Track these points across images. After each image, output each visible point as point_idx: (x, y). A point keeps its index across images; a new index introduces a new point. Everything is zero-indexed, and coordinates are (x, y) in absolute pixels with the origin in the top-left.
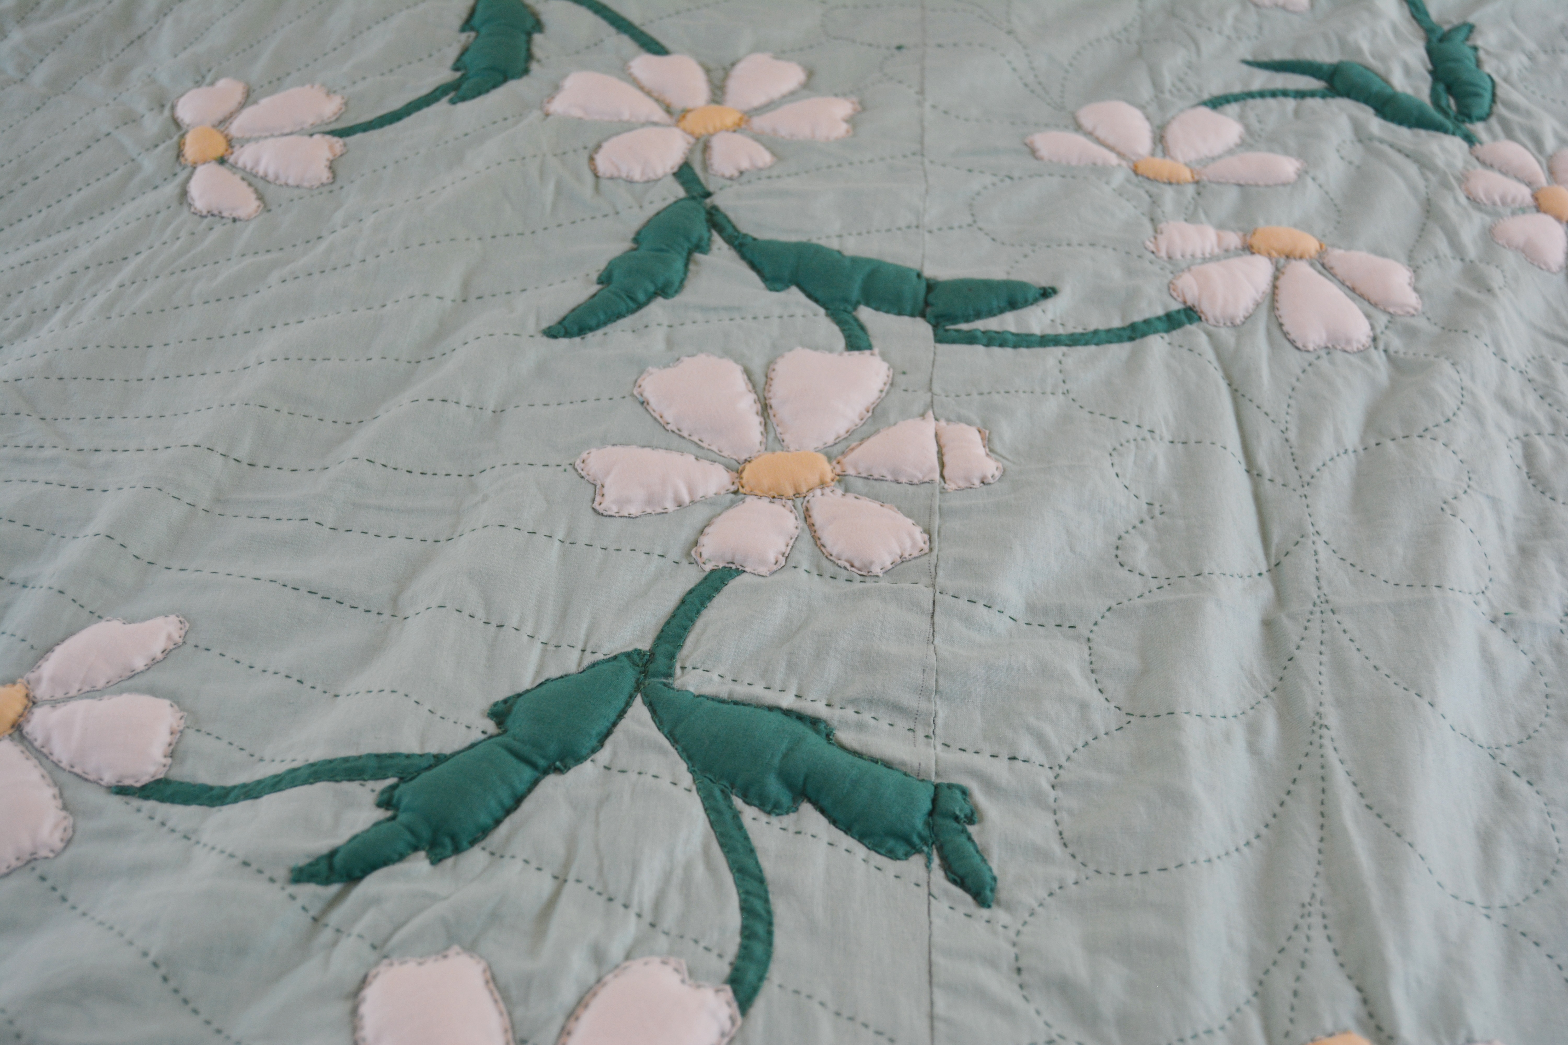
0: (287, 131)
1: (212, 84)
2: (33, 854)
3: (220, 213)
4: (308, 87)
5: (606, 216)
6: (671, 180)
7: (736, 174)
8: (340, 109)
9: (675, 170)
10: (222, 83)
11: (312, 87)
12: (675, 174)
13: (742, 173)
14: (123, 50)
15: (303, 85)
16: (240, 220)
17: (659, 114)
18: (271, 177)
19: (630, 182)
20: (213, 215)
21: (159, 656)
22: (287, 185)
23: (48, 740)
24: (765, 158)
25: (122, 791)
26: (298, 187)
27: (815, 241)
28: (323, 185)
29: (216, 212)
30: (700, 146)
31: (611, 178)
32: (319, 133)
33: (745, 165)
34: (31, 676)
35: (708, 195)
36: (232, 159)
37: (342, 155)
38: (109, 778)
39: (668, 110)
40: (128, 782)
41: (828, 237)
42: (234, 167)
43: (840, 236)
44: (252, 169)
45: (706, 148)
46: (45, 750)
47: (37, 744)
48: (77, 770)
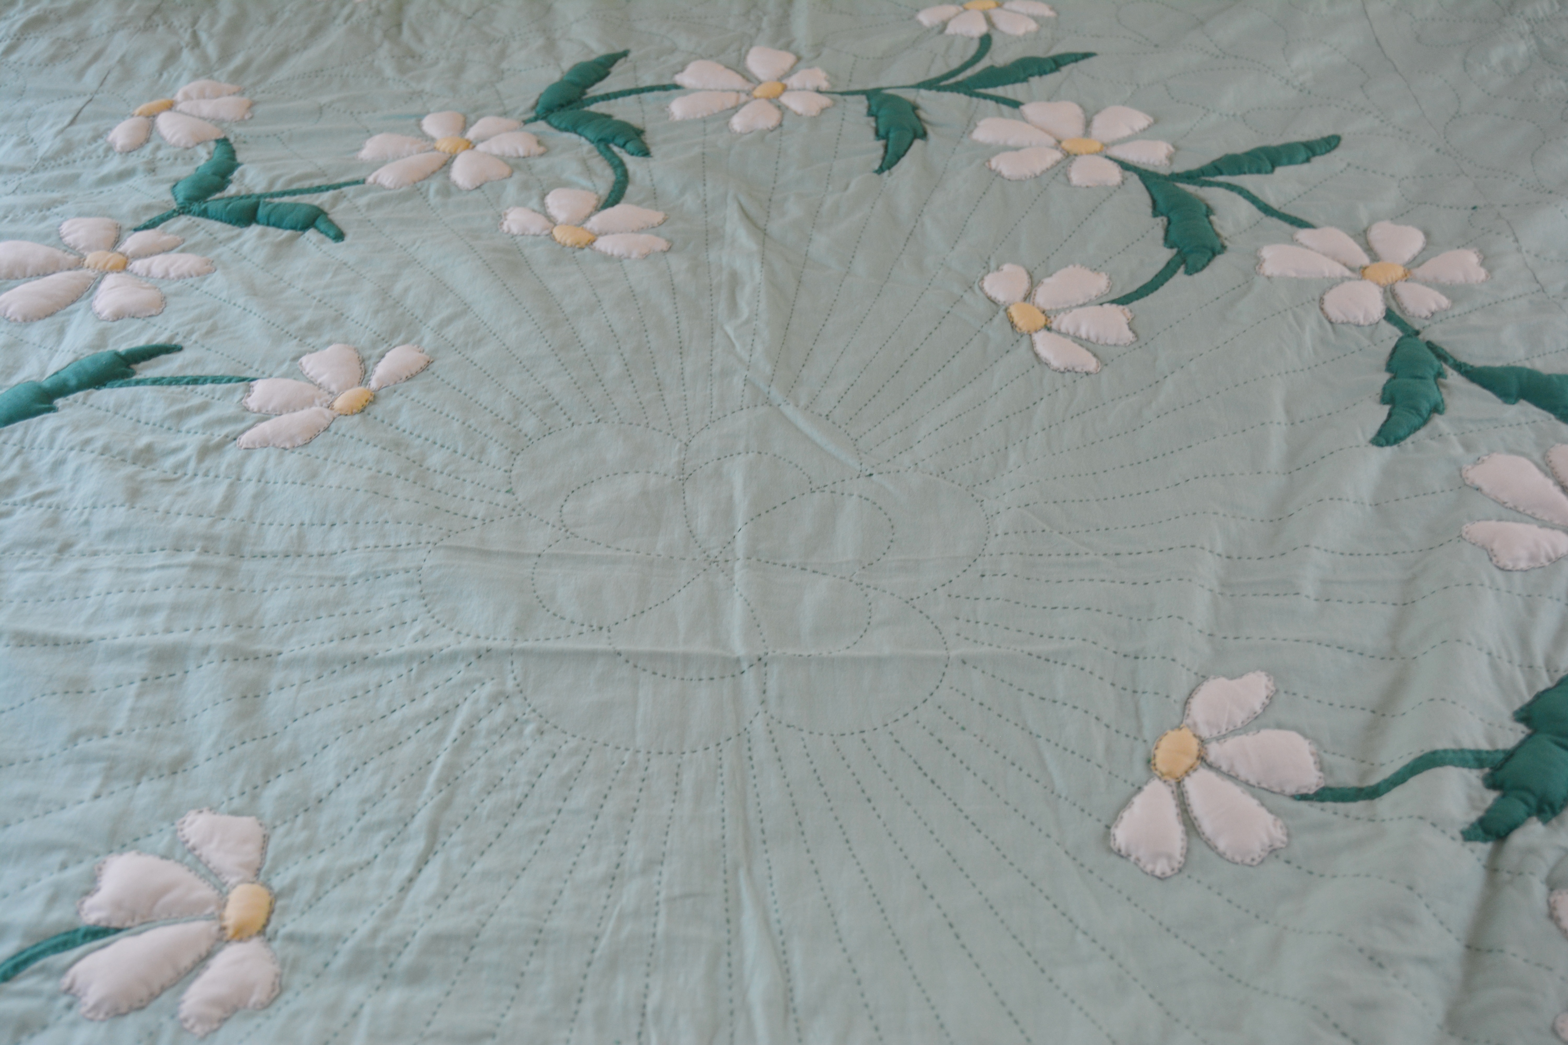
0: (1081, 302)
1: (998, 268)
2: (1271, 846)
3: (1073, 369)
4: (1071, 267)
5: (1353, 352)
6: (1384, 322)
7: (1430, 315)
8: (1109, 283)
9: (1384, 314)
10: (1007, 267)
11: (1074, 266)
12: (1385, 318)
13: (1433, 314)
14: (905, 245)
15: (1066, 266)
16: (1091, 374)
17: (1348, 273)
18: (1093, 339)
19: (1358, 325)
20: (1069, 371)
21: (1267, 702)
22: (1107, 344)
23: (1232, 766)
24: (1445, 302)
25: (1304, 797)
26: (1115, 345)
27: (1512, 364)
28: (1132, 343)
29: (1070, 368)
30: (1389, 294)
31: (1343, 323)
32: (1108, 302)
33: (1434, 307)
34: (1189, 721)
35: (1417, 333)
36: (1054, 326)
37: (1132, 319)
38: (1291, 789)
39: (1352, 270)
40: (1304, 791)
41: (1520, 361)
42: (1059, 332)
43: (1527, 359)
44: (1074, 334)
45: (1394, 296)
46: (1232, 773)
47: (1225, 768)
48: (1264, 785)
